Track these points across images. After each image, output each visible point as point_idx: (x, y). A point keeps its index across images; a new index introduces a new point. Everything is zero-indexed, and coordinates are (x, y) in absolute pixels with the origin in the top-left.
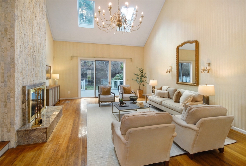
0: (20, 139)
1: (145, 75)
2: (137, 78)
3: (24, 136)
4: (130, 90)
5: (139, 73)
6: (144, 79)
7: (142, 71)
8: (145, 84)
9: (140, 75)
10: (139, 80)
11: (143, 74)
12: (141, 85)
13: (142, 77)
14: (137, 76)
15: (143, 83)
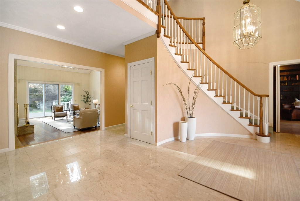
0: (18, 132)
1: (90, 96)
2: (84, 99)
3: (21, 130)
4: (79, 108)
5: (86, 95)
6: (89, 100)
7: (88, 93)
8: (90, 103)
9: (86, 97)
10: (85, 100)
11: (89, 96)
12: (87, 104)
13: (88, 98)
14: (84, 98)
15: (89, 103)
